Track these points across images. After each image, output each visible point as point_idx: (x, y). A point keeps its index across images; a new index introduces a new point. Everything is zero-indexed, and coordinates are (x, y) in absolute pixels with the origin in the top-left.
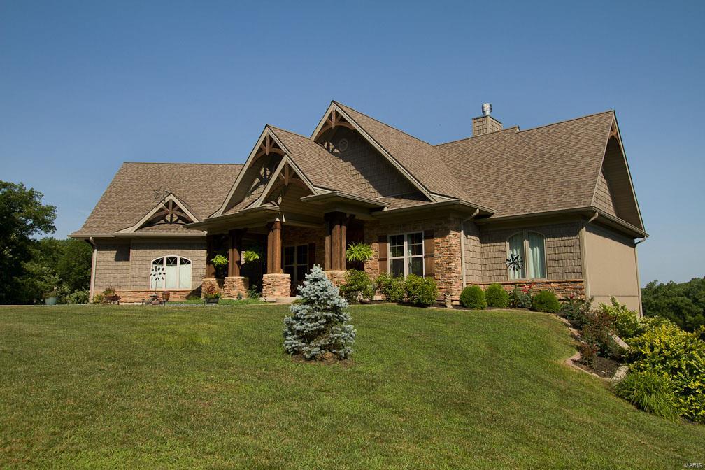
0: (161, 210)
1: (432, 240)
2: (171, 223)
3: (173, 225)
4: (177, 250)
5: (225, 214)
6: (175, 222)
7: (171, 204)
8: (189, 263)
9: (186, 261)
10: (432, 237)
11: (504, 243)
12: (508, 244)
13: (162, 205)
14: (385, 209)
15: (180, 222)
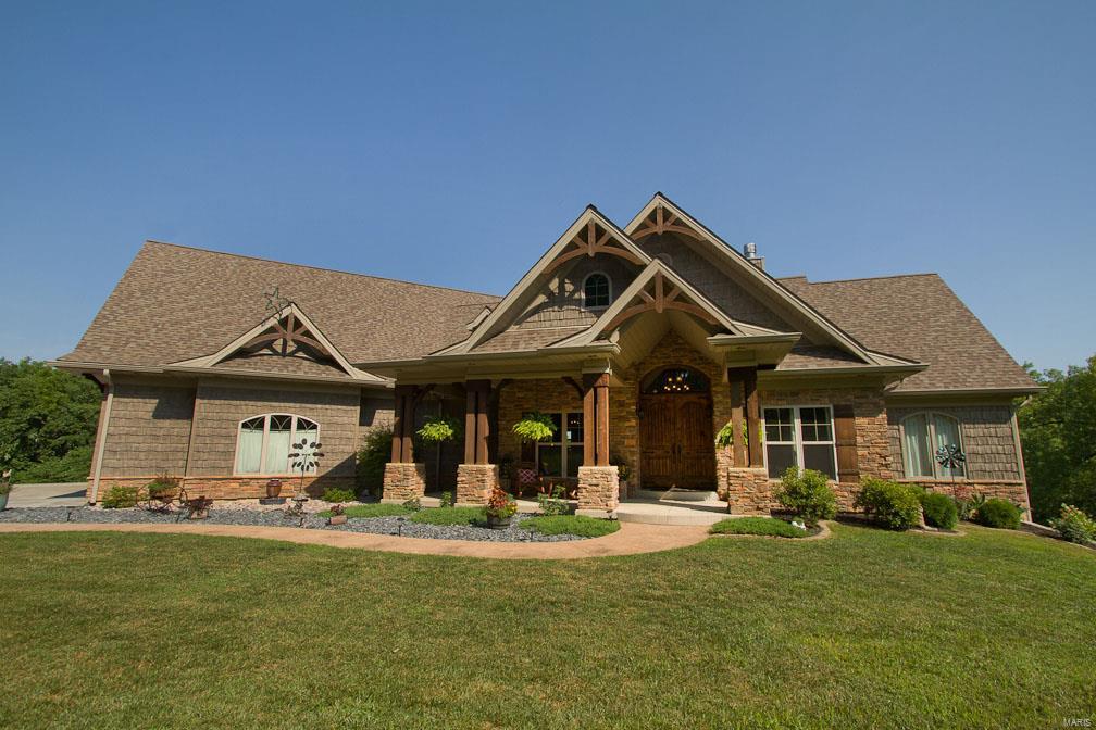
0: (272, 330)
1: (851, 420)
2: (284, 354)
3: (287, 359)
4: (292, 405)
5: (478, 351)
6: (292, 354)
7: (291, 321)
8: (315, 427)
9: (308, 423)
10: (852, 416)
11: (896, 427)
12: (902, 427)
13: (273, 322)
14: (778, 369)
15: (301, 354)
